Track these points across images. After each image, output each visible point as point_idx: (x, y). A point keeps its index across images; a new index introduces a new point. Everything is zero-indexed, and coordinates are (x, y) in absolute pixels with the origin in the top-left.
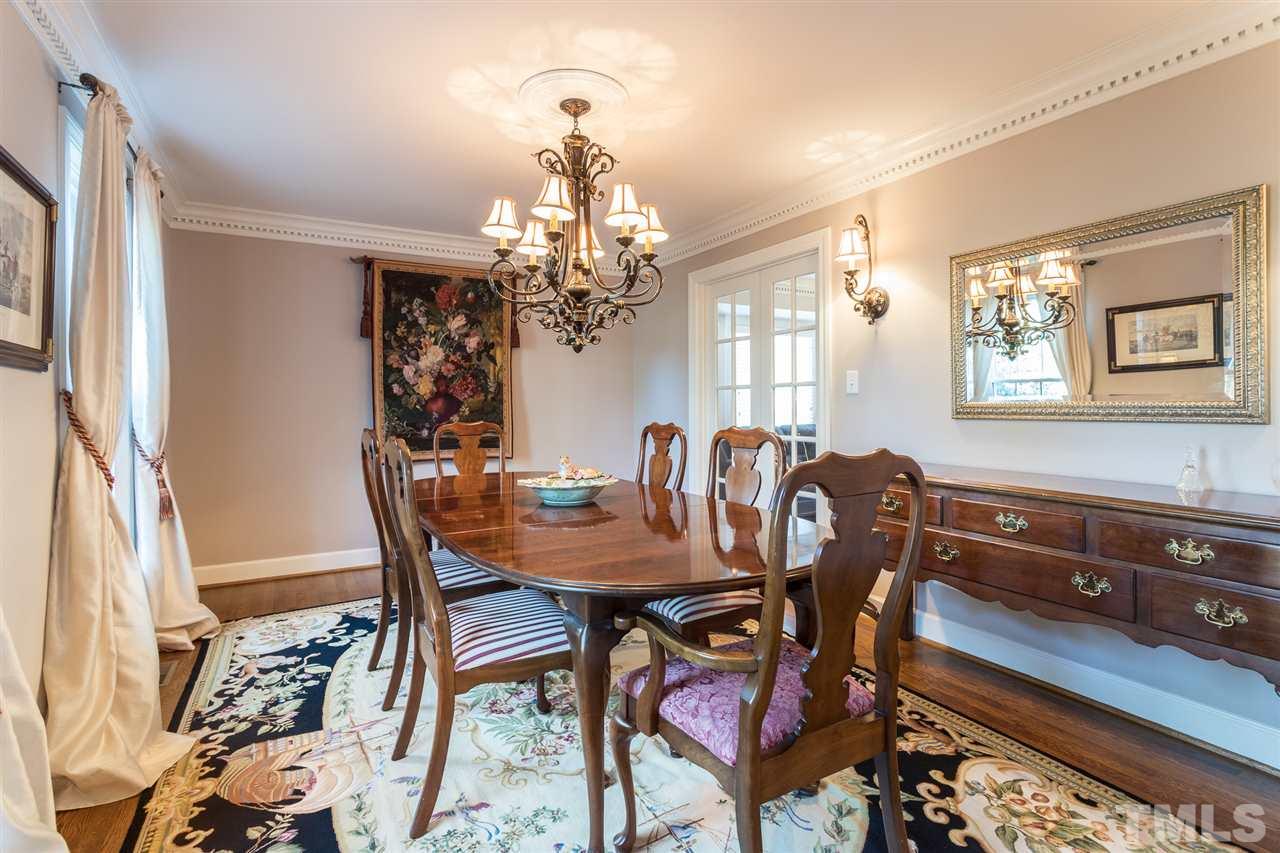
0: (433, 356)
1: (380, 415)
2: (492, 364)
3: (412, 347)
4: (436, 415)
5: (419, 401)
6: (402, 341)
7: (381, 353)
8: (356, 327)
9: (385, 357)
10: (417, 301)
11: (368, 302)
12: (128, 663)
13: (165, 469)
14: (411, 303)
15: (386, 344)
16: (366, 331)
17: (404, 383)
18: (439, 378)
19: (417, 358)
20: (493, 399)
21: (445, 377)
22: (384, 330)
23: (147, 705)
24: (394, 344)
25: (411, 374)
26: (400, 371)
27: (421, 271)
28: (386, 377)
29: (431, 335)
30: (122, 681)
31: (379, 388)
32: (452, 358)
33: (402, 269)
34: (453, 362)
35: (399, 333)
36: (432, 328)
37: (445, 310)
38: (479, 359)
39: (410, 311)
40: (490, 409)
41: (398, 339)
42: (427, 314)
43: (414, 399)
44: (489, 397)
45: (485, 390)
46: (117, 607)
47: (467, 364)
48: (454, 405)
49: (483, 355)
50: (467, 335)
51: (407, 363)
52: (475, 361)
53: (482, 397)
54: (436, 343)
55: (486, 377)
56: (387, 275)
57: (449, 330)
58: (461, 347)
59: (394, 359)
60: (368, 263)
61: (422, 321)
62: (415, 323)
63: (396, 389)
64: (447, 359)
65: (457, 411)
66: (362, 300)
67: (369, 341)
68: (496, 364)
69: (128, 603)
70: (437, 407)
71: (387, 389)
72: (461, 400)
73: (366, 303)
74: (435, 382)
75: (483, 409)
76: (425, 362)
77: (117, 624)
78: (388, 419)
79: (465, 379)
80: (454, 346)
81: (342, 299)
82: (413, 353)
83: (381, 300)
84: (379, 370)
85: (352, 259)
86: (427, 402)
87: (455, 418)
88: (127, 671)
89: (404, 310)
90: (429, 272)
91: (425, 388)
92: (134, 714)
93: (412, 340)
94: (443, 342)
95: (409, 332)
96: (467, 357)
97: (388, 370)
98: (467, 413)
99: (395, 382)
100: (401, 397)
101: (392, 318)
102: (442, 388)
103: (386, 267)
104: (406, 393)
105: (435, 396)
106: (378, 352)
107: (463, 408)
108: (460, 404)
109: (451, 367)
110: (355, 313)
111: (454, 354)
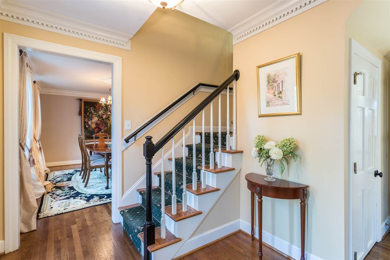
0: (95, 119)
1: (83, 132)
2: (109, 121)
3: (90, 117)
4: (96, 132)
5: (92, 129)
6: (88, 116)
7: (83, 119)
8: (78, 113)
9: (84, 120)
10: (92, 108)
11: (81, 108)
12: (40, 170)
13: (40, 142)
14: (90, 108)
15: (85, 117)
16: (80, 114)
17: (89, 125)
18: (97, 124)
19: (92, 120)
20: (109, 128)
21: (98, 124)
22: (84, 114)
23: (43, 176)
24: (86, 117)
25: (90, 123)
26: (88, 122)
27: (93, 101)
28: (84, 124)
29: (95, 115)
30: (40, 172)
31: (83, 126)
32: (100, 120)
33: (88, 101)
34: (100, 121)
35: (87, 114)
36: (95, 113)
37: (98, 109)
38: (106, 120)
39: (90, 110)
40: (108, 131)
41: (87, 116)
42: (94, 110)
43: (91, 128)
44: (108, 128)
45: (107, 126)
46: (38, 162)
47: (103, 121)
48: (100, 130)
49: (107, 119)
50: (103, 115)
51: (89, 121)
52: (105, 120)
53: (107, 128)
54: (96, 117)
55: (108, 124)
56: (85, 102)
57: (99, 114)
58: (102, 117)
59: (86, 120)
60: (80, 100)
61: (93, 112)
62: (91, 112)
63: (87, 126)
64: (98, 120)
65: (101, 131)
66: (79, 107)
67: (81, 116)
68: (110, 121)
69: (40, 161)
70: (96, 130)
71: (85, 126)
72: (102, 128)
73: (80, 108)
74: (96, 125)
75: (107, 130)
76: (93, 121)
77: (39, 164)
78: (85, 132)
79: (103, 124)
80: (100, 117)
81: (75, 107)
82: (91, 119)
83: (84, 107)
84: (83, 122)
85: (77, 99)
86: (94, 129)
87: (100, 132)
88: (40, 171)
89: (89, 110)
90: (94, 101)
91: (93, 126)
92: (41, 177)
93: (90, 116)
94: (98, 116)
95: (90, 114)
96: (103, 120)
97: (85, 122)
98: (103, 131)
99: (87, 125)
100: (88, 128)
101: (86, 111)
102: (97, 126)
103: (84, 101)
104: (89, 127)
105: (96, 128)
106: (83, 118)
107: (102, 130)
108: (102, 129)
109: (99, 121)
110: (78, 110)
111: (100, 119)
